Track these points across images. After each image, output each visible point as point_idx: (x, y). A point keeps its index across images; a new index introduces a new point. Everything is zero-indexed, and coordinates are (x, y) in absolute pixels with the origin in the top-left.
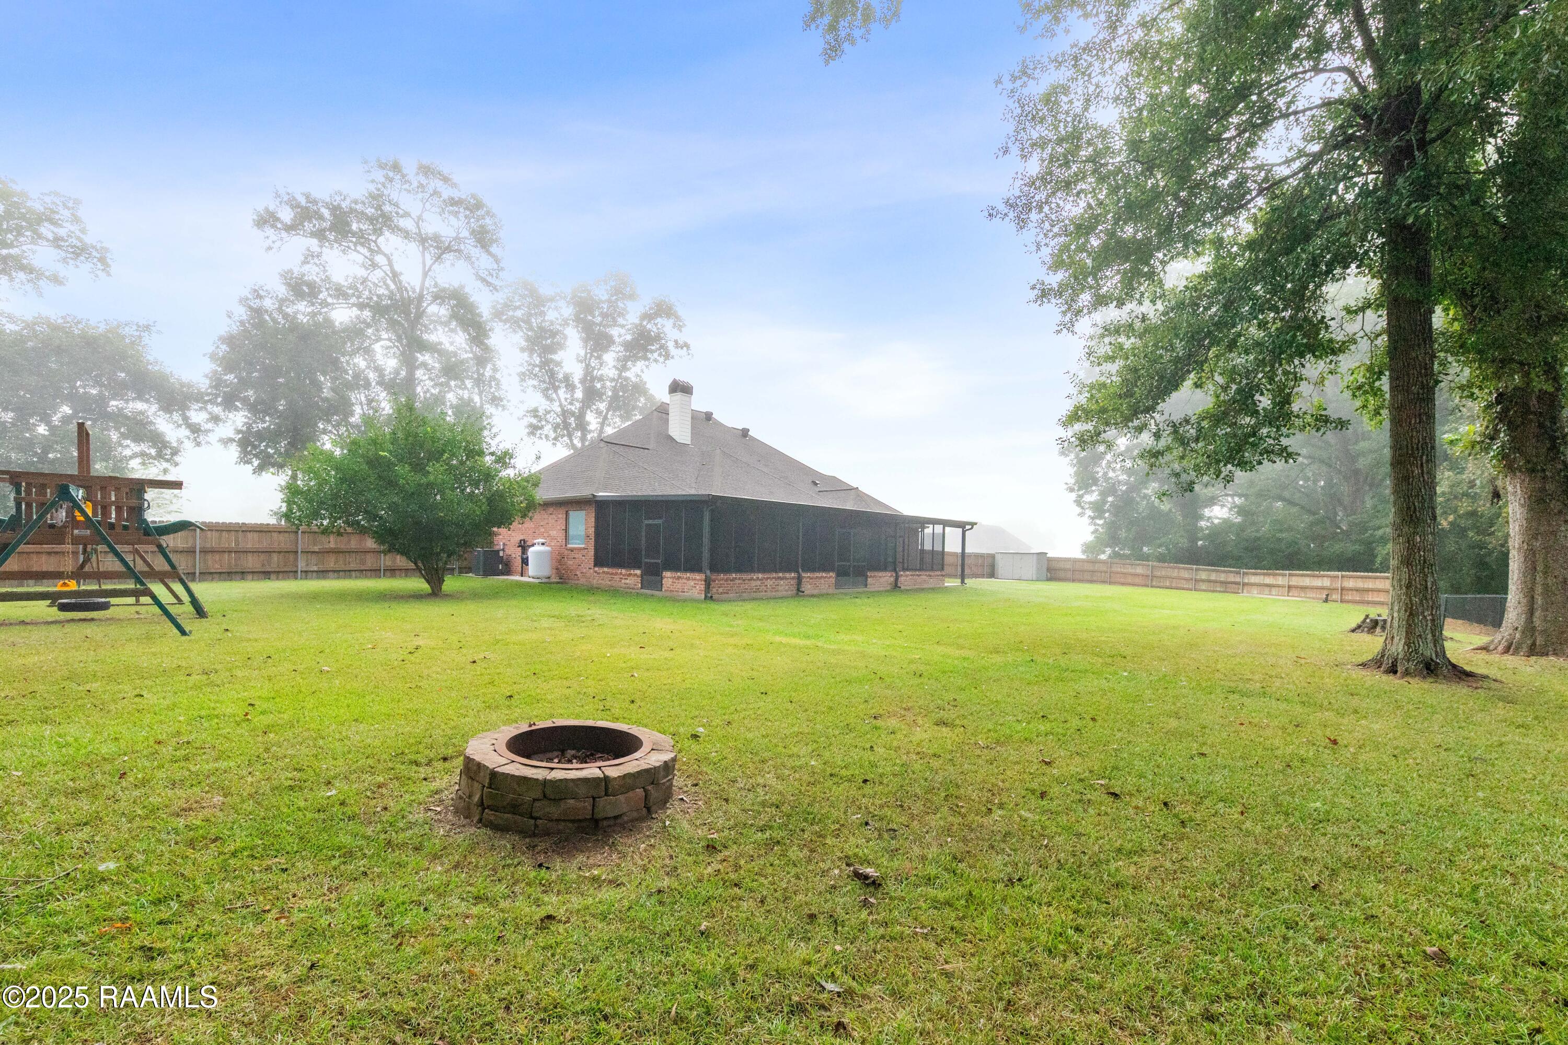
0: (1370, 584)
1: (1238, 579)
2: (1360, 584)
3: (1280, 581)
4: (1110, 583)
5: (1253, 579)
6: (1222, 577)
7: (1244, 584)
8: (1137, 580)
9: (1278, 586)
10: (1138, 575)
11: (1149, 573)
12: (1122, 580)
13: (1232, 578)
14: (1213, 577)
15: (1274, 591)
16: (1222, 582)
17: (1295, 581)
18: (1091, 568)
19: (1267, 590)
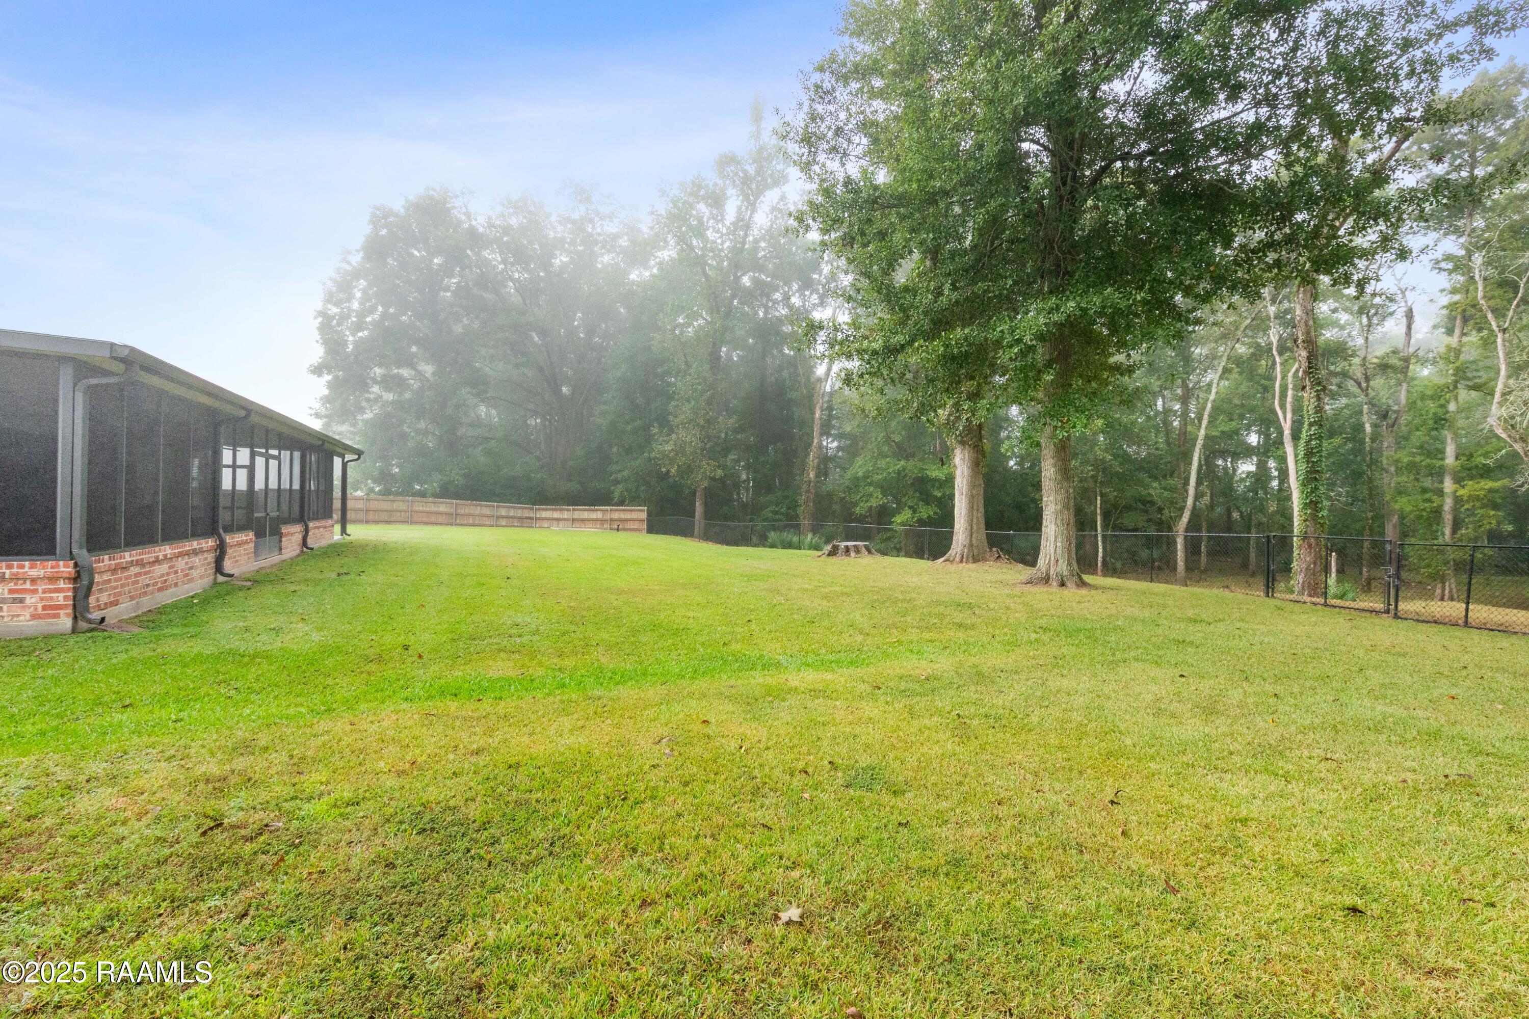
0: (628, 516)
1: (531, 515)
2: (622, 516)
3: (566, 515)
4: (412, 523)
5: (545, 514)
6: (519, 513)
7: (537, 519)
8: (440, 520)
9: (564, 519)
10: (441, 513)
11: (452, 511)
12: (424, 519)
13: (527, 514)
14: (512, 513)
15: (561, 524)
16: (519, 518)
17: (577, 515)
18: (389, 508)
19: (555, 522)
